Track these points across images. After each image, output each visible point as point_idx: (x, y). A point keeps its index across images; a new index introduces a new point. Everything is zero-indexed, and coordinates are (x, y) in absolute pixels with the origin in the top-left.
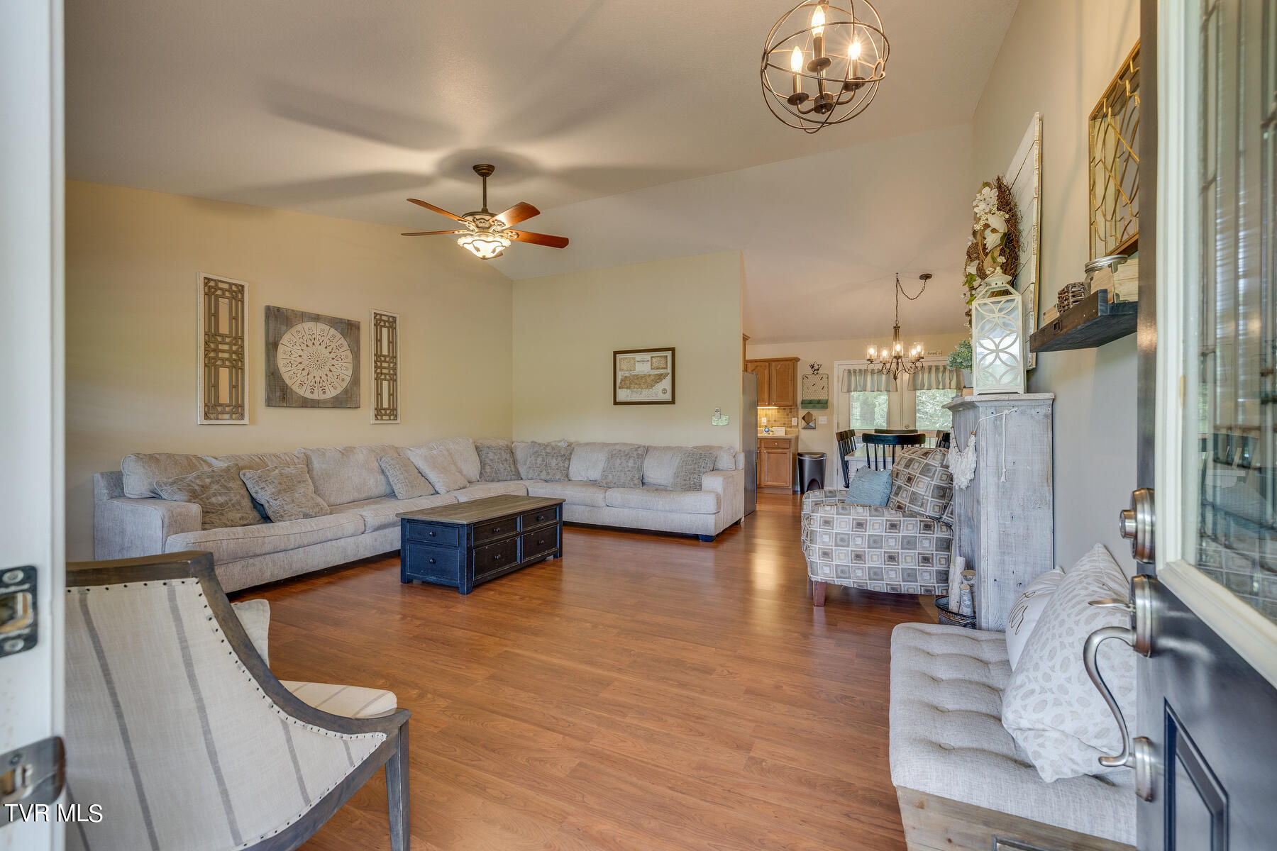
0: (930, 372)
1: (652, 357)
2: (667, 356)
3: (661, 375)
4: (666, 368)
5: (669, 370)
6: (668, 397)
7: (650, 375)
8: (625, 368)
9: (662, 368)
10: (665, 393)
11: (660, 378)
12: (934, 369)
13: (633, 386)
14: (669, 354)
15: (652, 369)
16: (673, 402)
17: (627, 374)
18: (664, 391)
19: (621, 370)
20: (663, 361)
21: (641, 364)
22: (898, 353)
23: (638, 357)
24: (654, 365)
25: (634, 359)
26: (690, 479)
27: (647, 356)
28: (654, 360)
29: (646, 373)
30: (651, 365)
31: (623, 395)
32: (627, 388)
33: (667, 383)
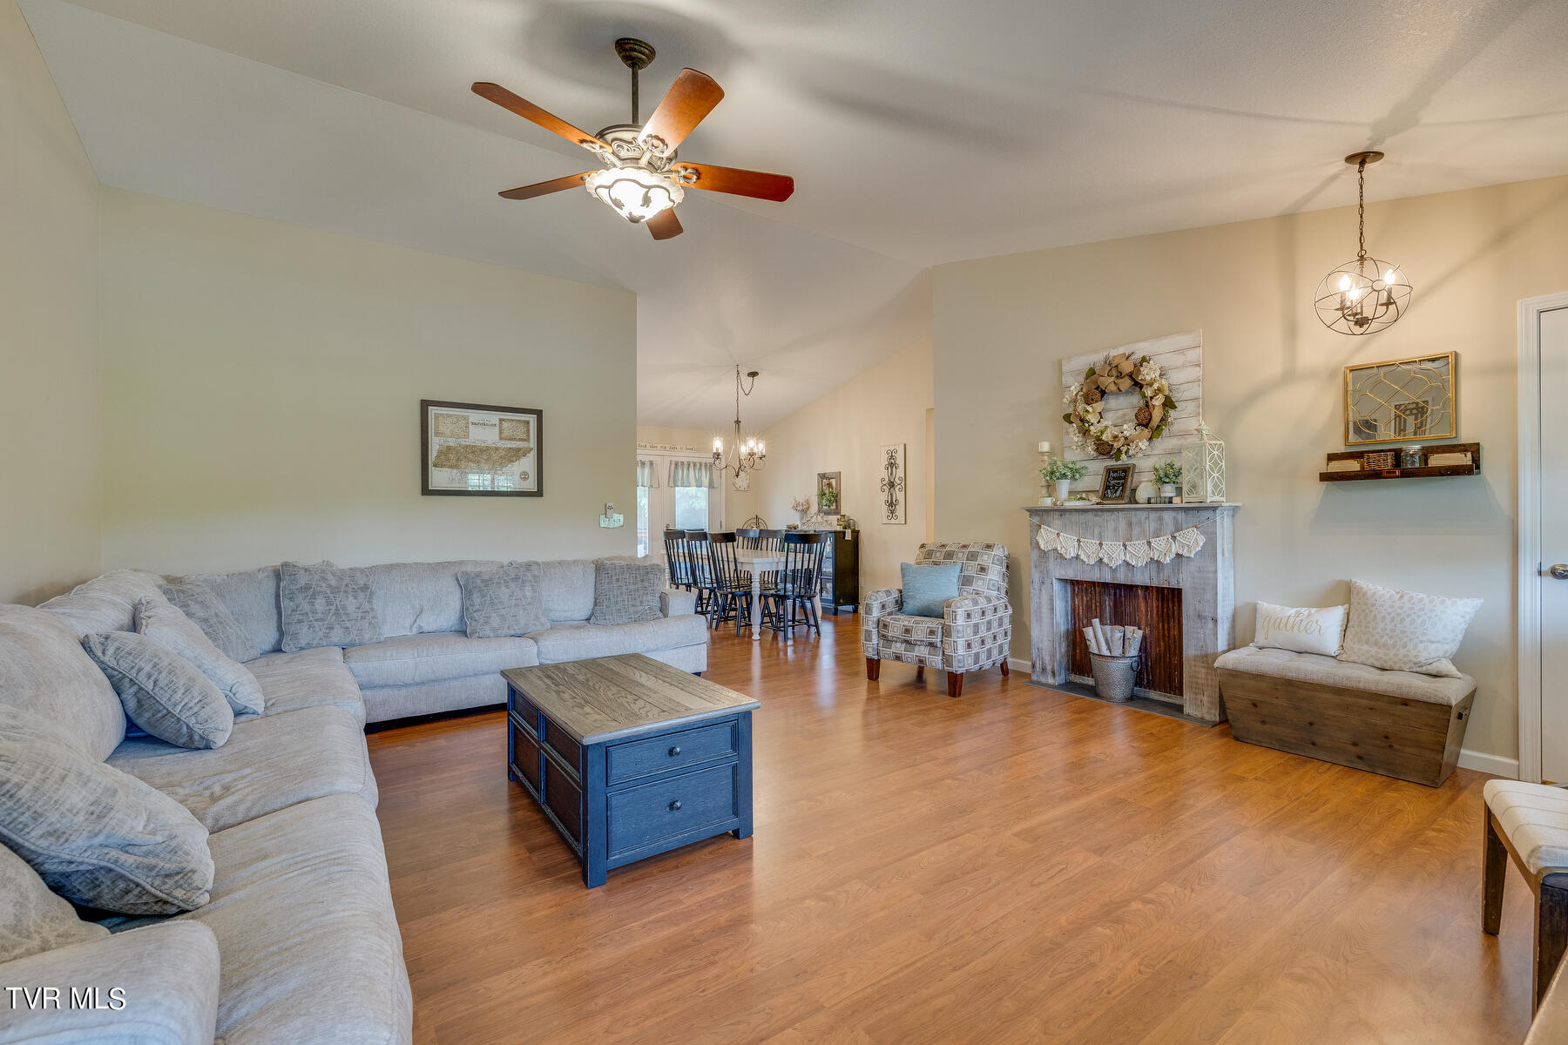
0: (688, 469)
1: (501, 420)
2: (528, 422)
3: (519, 450)
4: (527, 440)
5: (533, 443)
6: (531, 485)
7: (497, 449)
8: (448, 432)
9: (520, 440)
10: (525, 479)
11: (516, 454)
12: (692, 465)
13: (463, 464)
14: (532, 419)
15: (501, 439)
16: (539, 493)
17: (452, 442)
18: (524, 476)
19: (437, 434)
20: (522, 429)
21: (480, 428)
22: (752, 449)
23: (475, 416)
24: (506, 433)
25: (466, 418)
26: (642, 602)
27: (494, 417)
28: (505, 425)
29: (489, 443)
30: (500, 433)
31: (439, 479)
32: (451, 467)
33: (528, 463)
